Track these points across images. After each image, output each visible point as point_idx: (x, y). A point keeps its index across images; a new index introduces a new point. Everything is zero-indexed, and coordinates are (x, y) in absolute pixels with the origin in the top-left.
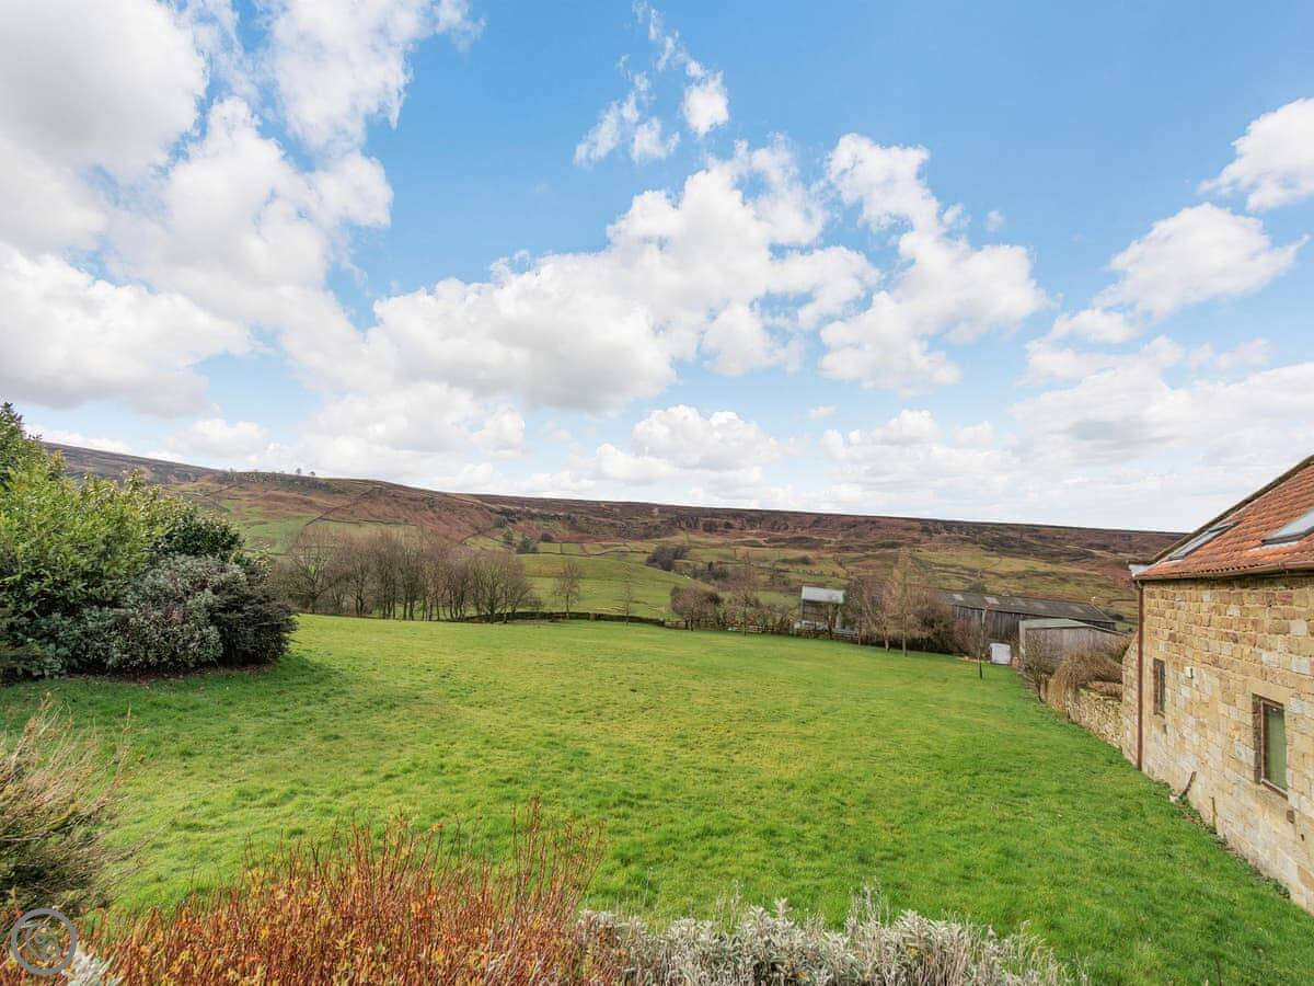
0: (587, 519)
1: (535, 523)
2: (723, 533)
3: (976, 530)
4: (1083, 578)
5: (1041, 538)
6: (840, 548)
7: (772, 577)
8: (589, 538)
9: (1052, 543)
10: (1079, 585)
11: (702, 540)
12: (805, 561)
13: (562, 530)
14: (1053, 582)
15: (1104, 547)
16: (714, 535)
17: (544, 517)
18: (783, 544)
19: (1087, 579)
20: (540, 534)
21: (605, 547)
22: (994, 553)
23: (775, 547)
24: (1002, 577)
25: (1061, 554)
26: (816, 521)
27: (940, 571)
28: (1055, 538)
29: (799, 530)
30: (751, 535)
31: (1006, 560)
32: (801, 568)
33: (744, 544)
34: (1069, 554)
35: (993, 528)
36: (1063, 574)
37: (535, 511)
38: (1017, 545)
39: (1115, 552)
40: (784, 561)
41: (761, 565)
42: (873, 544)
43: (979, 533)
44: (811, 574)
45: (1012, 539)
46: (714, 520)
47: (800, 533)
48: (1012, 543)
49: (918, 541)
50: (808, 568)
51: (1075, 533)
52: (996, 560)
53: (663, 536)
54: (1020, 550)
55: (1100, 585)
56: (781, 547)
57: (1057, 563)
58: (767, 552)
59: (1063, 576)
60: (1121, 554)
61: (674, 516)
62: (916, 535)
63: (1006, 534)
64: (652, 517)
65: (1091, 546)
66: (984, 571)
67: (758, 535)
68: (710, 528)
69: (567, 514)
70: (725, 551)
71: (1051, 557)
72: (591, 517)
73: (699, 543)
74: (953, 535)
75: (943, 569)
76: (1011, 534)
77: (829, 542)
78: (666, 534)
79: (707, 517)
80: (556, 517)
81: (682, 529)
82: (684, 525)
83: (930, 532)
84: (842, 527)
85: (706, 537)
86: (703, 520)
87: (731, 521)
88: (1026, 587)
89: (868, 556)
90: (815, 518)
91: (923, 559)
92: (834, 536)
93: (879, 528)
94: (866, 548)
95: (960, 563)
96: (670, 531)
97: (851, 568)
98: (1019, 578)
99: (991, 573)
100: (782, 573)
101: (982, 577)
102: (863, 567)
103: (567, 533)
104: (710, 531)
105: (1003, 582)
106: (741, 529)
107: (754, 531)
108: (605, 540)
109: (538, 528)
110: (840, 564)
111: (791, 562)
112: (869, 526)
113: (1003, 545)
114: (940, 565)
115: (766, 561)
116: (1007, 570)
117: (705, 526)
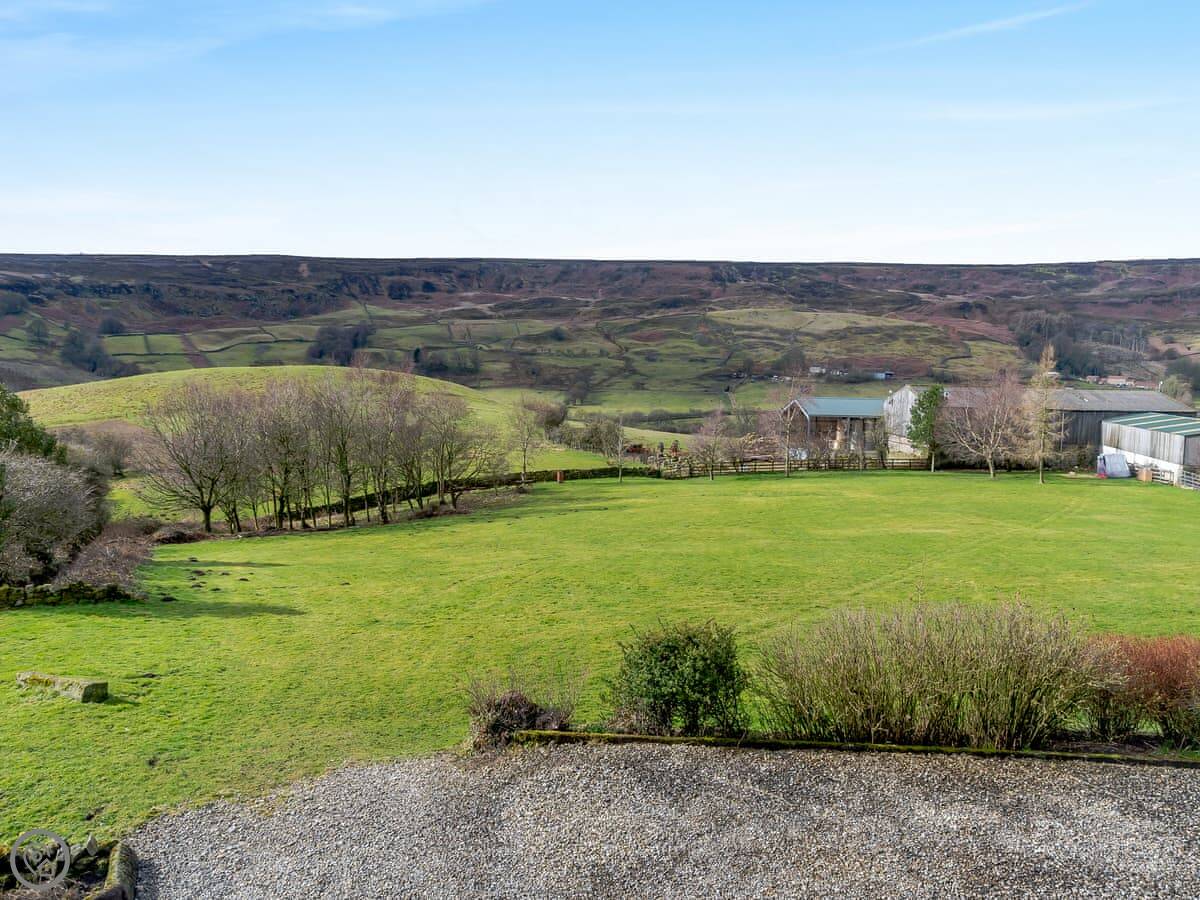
0: (183, 290)
1: (84, 302)
2: (423, 301)
3: (781, 274)
4: (912, 333)
5: (858, 280)
6: (605, 311)
7: (514, 365)
8: (194, 323)
9: (872, 287)
10: (908, 342)
11: (390, 313)
12: (557, 336)
13: (138, 312)
14: (880, 340)
15: (930, 289)
16: (408, 302)
17: (99, 291)
18: (518, 311)
19: (917, 333)
20: (98, 321)
21: (228, 336)
22: (806, 306)
23: (507, 317)
24: (820, 338)
25: (885, 301)
26: (564, 273)
27: (744, 336)
28: (875, 280)
29: (538, 287)
30: (468, 298)
31: (822, 314)
32: (553, 346)
33: (461, 314)
34: (893, 302)
35: (801, 271)
36: (890, 328)
37: (78, 279)
38: (832, 292)
39: (943, 294)
40: (528, 338)
41: (494, 347)
42: (648, 303)
43: (784, 278)
44: (570, 355)
45: (827, 284)
46: (405, 278)
47: (542, 293)
48: (827, 290)
49: (707, 295)
50: (565, 347)
51: (897, 271)
52: (810, 315)
53: (324, 311)
54: (837, 300)
55: (932, 340)
56: (519, 316)
57: (879, 314)
58: (498, 325)
59: (890, 332)
60: (949, 297)
61: (339, 276)
62: (705, 286)
63: (817, 278)
64: (300, 279)
65: (916, 288)
66: (798, 332)
67: (476, 300)
68: (399, 293)
69: (143, 282)
70: (433, 329)
71: (872, 307)
72: (188, 285)
73: (386, 318)
74: (752, 283)
75: (746, 332)
76: (824, 277)
77: (587, 304)
78: (328, 307)
79: (392, 274)
80: (123, 289)
81: (354, 297)
82: (355, 289)
83: (722, 280)
84: (602, 279)
85: (396, 308)
86: (386, 280)
87: (433, 280)
88: (849, 350)
89: (645, 322)
90: (561, 268)
91: (720, 320)
92: (592, 293)
93: (654, 278)
94: (640, 310)
95: (765, 323)
96: (334, 302)
97: (622, 341)
98: (841, 338)
99: (808, 334)
100: (527, 358)
101: (796, 341)
102: (639, 338)
103: (149, 315)
104: (400, 297)
105: (821, 346)
106: (450, 292)
107: (470, 294)
108: (223, 325)
109: (90, 310)
110: (607, 337)
111: (538, 339)
112: (639, 276)
113: (815, 294)
114: (742, 328)
115: (498, 340)
116: (826, 328)
117: (391, 288)
